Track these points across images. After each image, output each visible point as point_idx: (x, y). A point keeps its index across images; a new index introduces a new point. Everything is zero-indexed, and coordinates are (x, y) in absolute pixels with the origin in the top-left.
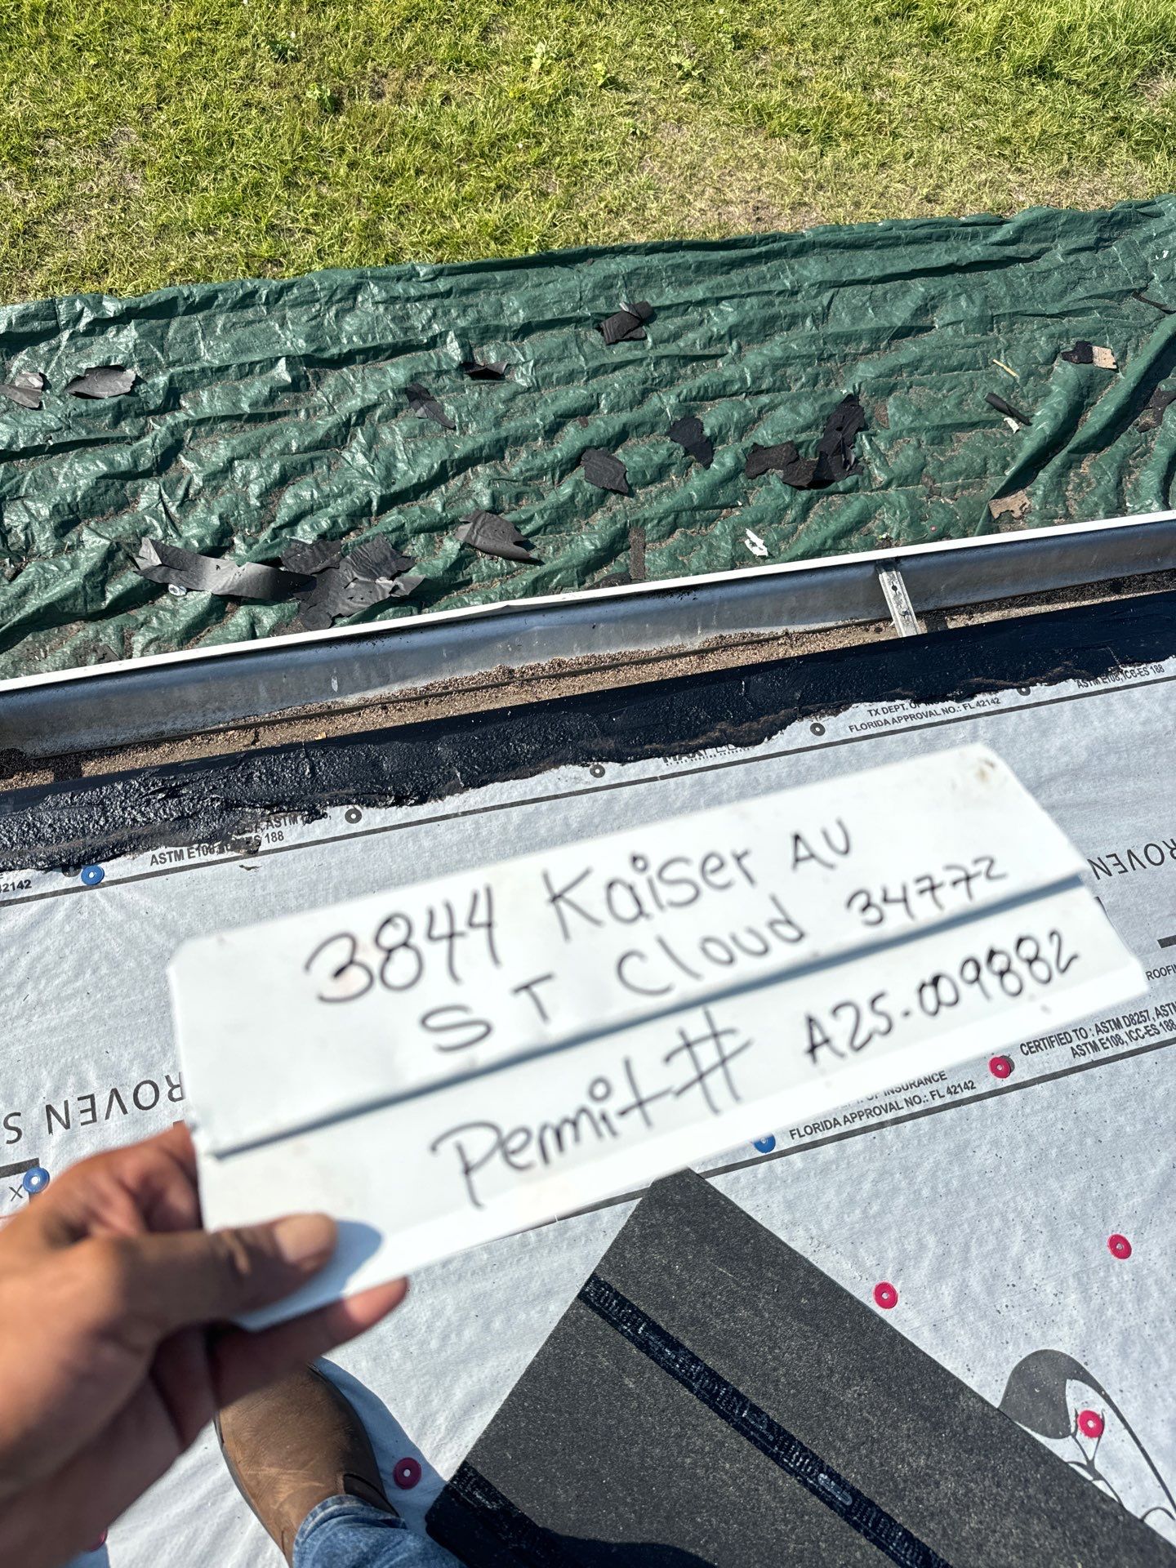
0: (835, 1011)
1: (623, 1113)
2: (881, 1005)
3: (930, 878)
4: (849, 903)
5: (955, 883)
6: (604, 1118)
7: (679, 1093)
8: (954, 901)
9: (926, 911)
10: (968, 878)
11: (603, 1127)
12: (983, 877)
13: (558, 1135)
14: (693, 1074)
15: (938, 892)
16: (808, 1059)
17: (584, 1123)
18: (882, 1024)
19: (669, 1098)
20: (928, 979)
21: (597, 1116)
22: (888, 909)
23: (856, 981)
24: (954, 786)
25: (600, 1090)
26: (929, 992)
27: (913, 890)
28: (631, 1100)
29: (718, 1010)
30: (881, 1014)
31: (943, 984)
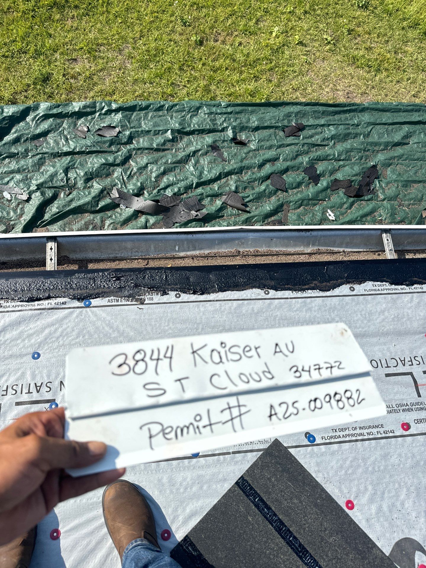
0: (280, 404)
1: (204, 427)
2: (295, 405)
3: (319, 365)
4: (291, 369)
5: (327, 368)
6: (198, 427)
7: (224, 423)
8: (326, 374)
9: (315, 376)
10: (331, 367)
11: (197, 430)
12: (336, 368)
13: (182, 430)
14: (230, 418)
15: (321, 370)
16: (269, 419)
17: (191, 427)
18: (295, 412)
19: (220, 424)
20: (313, 399)
21: (196, 426)
22: (303, 373)
23: (289, 396)
24: (332, 336)
25: (198, 418)
26: (312, 403)
27: (313, 368)
28: (208, 423)
29: (240, 397)
30: (296, 408)
31: (318, 401)
